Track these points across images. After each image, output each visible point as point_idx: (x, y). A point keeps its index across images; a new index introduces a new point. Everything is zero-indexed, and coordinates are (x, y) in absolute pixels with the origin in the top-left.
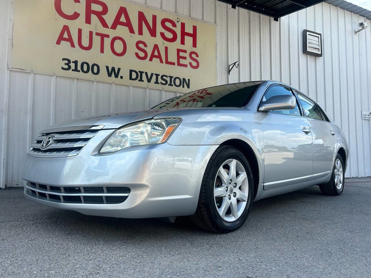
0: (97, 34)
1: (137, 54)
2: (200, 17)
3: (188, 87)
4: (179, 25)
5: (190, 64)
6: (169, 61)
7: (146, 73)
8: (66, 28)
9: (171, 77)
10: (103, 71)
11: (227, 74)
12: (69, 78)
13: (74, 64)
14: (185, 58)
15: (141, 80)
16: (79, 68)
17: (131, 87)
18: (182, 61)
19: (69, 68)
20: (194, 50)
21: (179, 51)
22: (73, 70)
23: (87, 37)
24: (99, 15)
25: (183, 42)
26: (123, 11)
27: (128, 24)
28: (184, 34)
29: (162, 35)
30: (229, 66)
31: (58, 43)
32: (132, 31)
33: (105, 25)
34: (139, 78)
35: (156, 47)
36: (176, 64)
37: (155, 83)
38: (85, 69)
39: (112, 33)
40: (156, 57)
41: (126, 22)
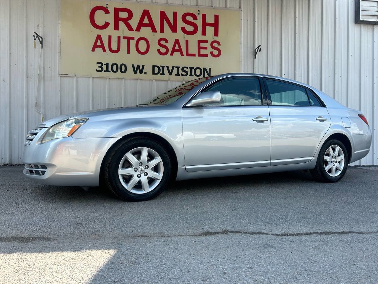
0: (124, 38)
1: (159, 51)
2: (222, 5)
3: (209, 76)
4: (200, 18)
5: (212, 53)
6: (189, 53)
7: (168, 67)
8: (99, 37)
9: (191, 68)
10: (130, 69)
11: (253, 59)
12: (103, 78)
13: (106, 66)
14: (206, 48)
15: (163, 74)
16: (110, 69)
17: (154, 81)
18: (203, 52)
19: (102, 69)
20: (216, 38)
21: (199, 42)
22: (105, 71)
23: (116, 42)
24: (125, 21)
25: (204, 33)
26: (146, 13)
27: (151, 25)
28: (205, 24)
29: (183, 29)
30: (255, 50)
31: (93, 50)
32: (154, 30)
33: (130, 28)
34: (161, 72)
35: (177, 42)
36: (197, 55)
37: (176, 75)
38: (115, 69)
39: (137, 35)
40: (177, 51)
41: (149, 23)
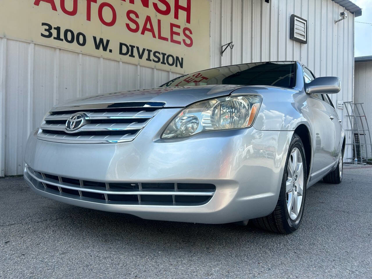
1: (128, 25)
3: (182, 67)
5: (184, 41)
6: (162, 35)
7: (138, 48)
9: (164, 55)
10: (90, 42)
11: (219, 56)
12: (50, 47)
13: (56, 31)
14: (178, 34)
15: (132, 55)
16: (62, 36)
17: (121, 63)
18: (175, 37)
19: (50, 35)
20: (188, 26)
21: (172, 25)
22: (55, 38)
25: (176, 17)
28: (178, 7)
29: (155, 5)
30: (222, 47)
31: (37, 3)
34: (130, 53)
35: (148, 19)
36: (169, 40)
37: (147, 60)
38: (69, 38)
40: (148, 30)
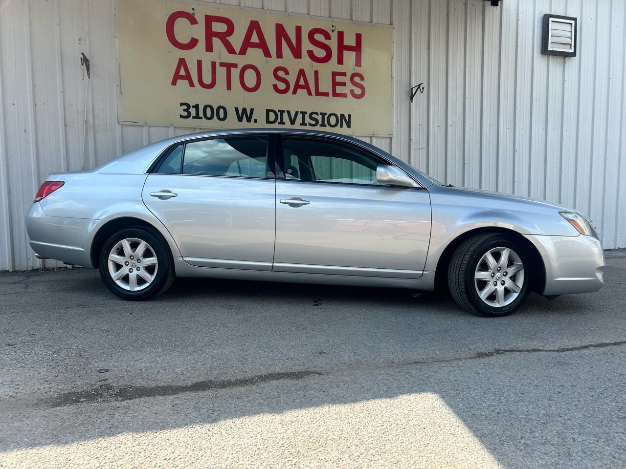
0: (222, 64)
1: (275, 87)
2: (367, 19)
3: (349, 126)
4: (334, 36)
5: (352, 92)
6: (320, 91)
7: (289, 112)
8: (182, 62)
9: (323, 115)
10: (232, 114)
11: (408, 102)
13: (195, 109)
14: (343, 84)
15: (282, 122)
16: (201, 114)
18: (339, 89)
19: (189, 114)
20: (358, 70)
21: (334, 74)
22: (194, 118)
23: (209, 71)
24: (223, 37)
25: (340, 61)
26: (254, 26)
27: (262, 45)
28: (342, 48)
29: (311, 54)
30: (412, 89)
31: (174, 83)
32: (267, 54)
33: (231, 50)
34: (279, 120)
35: (302, 73)
36: (331, 94)
38: (209, 114)
39: (241, 61)
40: (302, 87)
41: (259, 42)
